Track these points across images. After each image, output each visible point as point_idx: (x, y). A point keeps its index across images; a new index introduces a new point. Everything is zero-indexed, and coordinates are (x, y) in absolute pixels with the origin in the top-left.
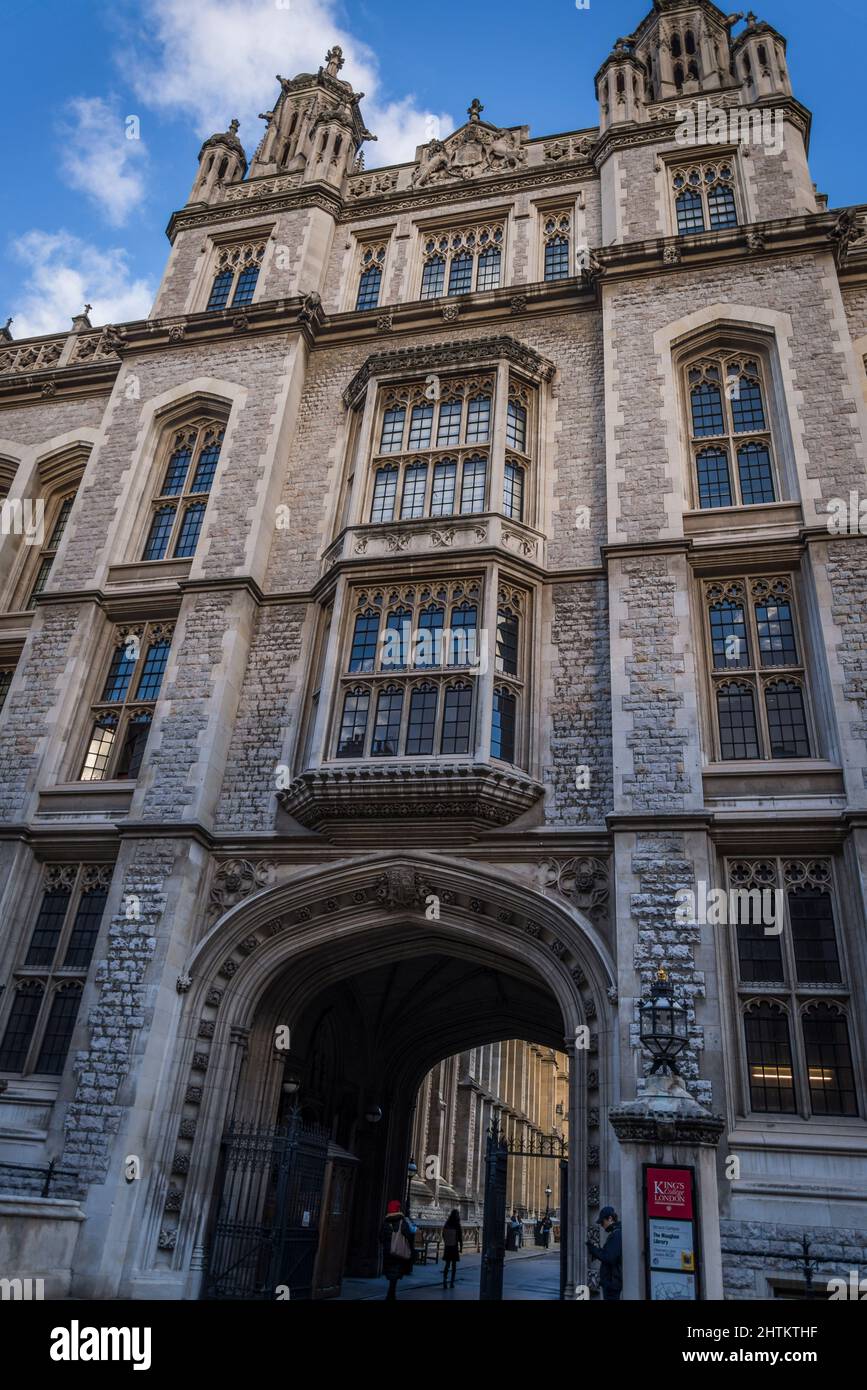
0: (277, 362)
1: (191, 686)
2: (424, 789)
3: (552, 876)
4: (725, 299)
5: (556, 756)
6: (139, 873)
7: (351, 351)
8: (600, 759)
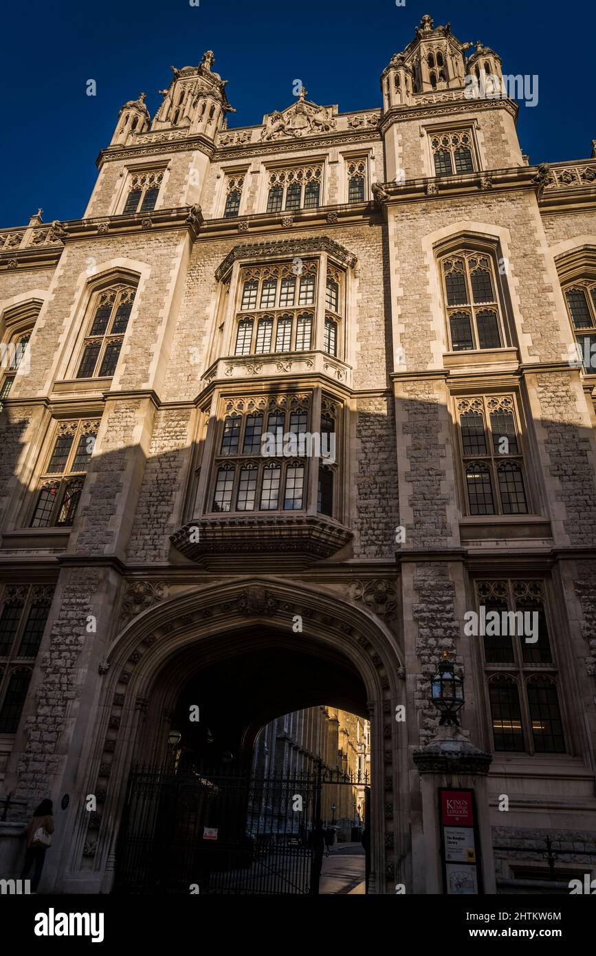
0: (171, 249)
1: (111, 463)
2: (273, 533)
3: (358, 592)
4: (467, 218)
5: (360, 512)
6: (74, 591)
7: (221, 244)
8: (390, 514)
